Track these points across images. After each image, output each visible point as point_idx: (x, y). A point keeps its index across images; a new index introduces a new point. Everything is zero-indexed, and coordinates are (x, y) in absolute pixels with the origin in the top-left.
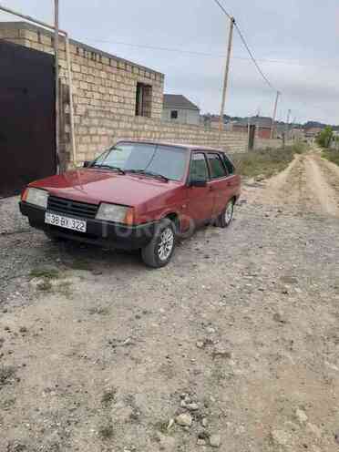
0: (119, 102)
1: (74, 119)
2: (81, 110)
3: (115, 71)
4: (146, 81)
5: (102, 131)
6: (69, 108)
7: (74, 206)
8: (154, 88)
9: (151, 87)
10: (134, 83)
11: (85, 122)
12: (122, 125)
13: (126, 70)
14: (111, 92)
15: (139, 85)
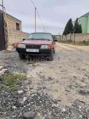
0: (13, 28)
1: (8, 31)
2: (9, 29)
3: (11, 19)
4: (18, 23)
5: (13, 35)
6: (7, 28)
7: (34, 46)
8: (20, 25)
9: (19, 24)
10: (15, 23)
11: (10, 32)
12: (17, 33)
13: (13, 19)
14: (11, 25)
15: (17, 24)
